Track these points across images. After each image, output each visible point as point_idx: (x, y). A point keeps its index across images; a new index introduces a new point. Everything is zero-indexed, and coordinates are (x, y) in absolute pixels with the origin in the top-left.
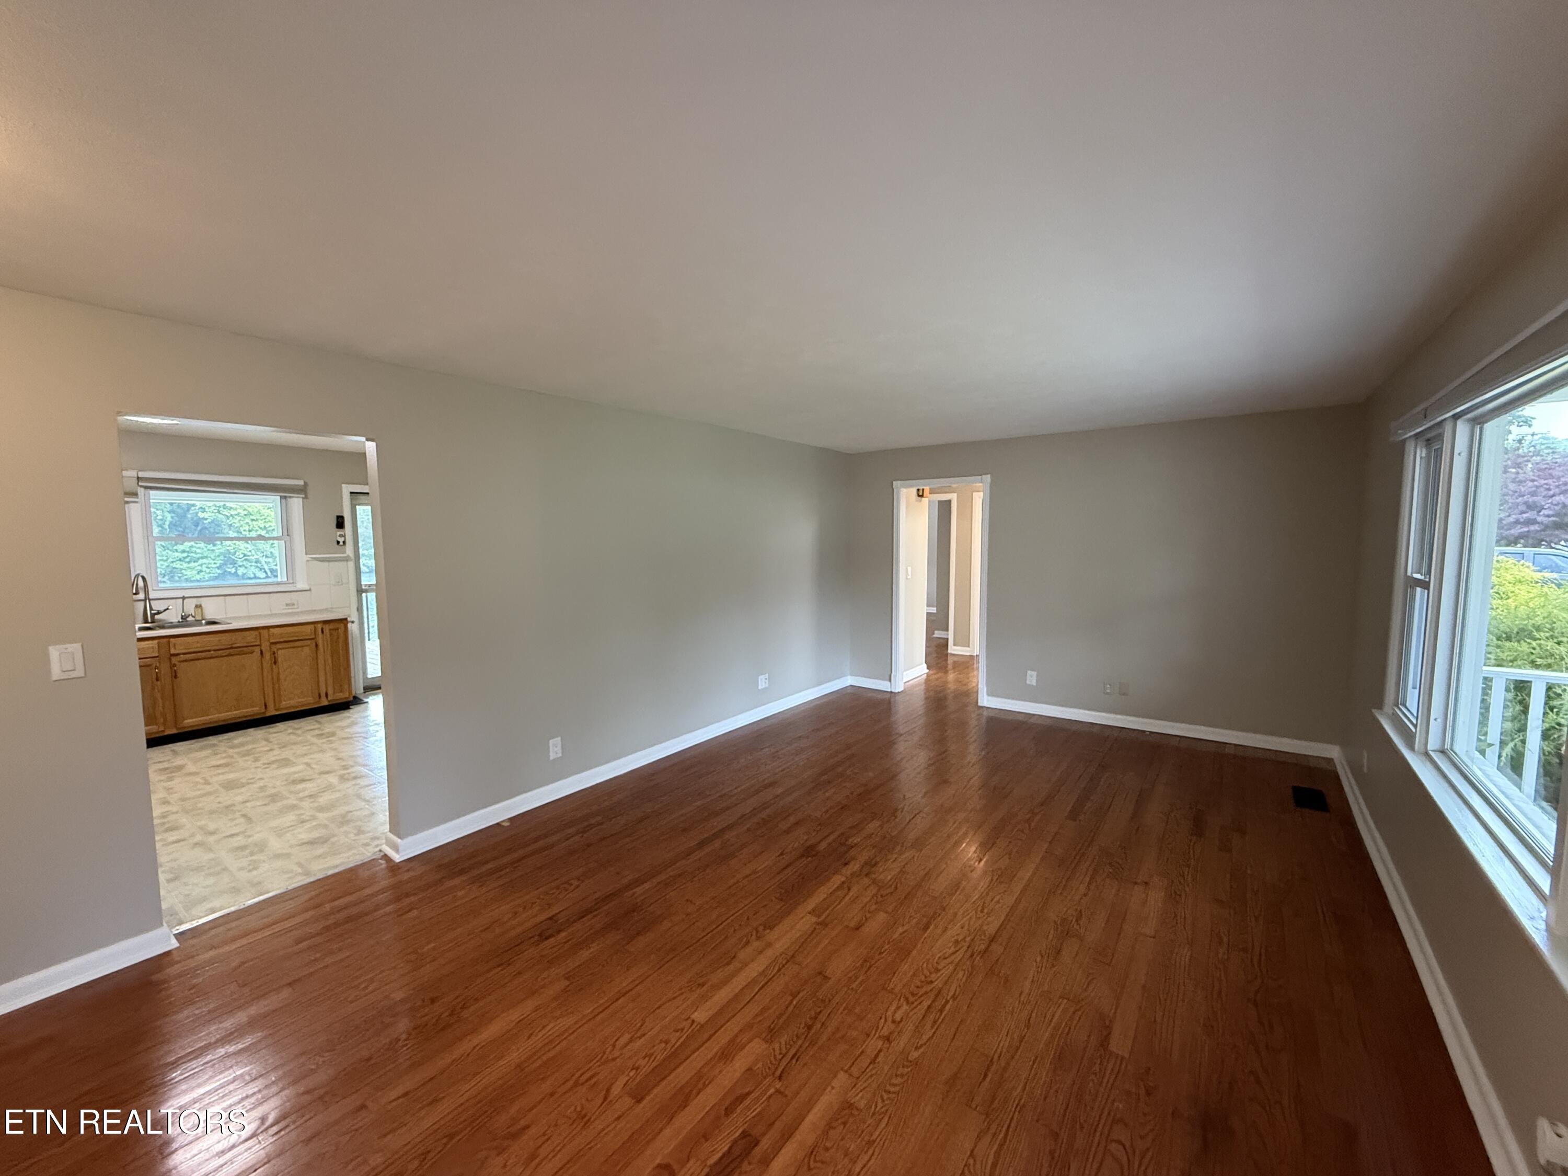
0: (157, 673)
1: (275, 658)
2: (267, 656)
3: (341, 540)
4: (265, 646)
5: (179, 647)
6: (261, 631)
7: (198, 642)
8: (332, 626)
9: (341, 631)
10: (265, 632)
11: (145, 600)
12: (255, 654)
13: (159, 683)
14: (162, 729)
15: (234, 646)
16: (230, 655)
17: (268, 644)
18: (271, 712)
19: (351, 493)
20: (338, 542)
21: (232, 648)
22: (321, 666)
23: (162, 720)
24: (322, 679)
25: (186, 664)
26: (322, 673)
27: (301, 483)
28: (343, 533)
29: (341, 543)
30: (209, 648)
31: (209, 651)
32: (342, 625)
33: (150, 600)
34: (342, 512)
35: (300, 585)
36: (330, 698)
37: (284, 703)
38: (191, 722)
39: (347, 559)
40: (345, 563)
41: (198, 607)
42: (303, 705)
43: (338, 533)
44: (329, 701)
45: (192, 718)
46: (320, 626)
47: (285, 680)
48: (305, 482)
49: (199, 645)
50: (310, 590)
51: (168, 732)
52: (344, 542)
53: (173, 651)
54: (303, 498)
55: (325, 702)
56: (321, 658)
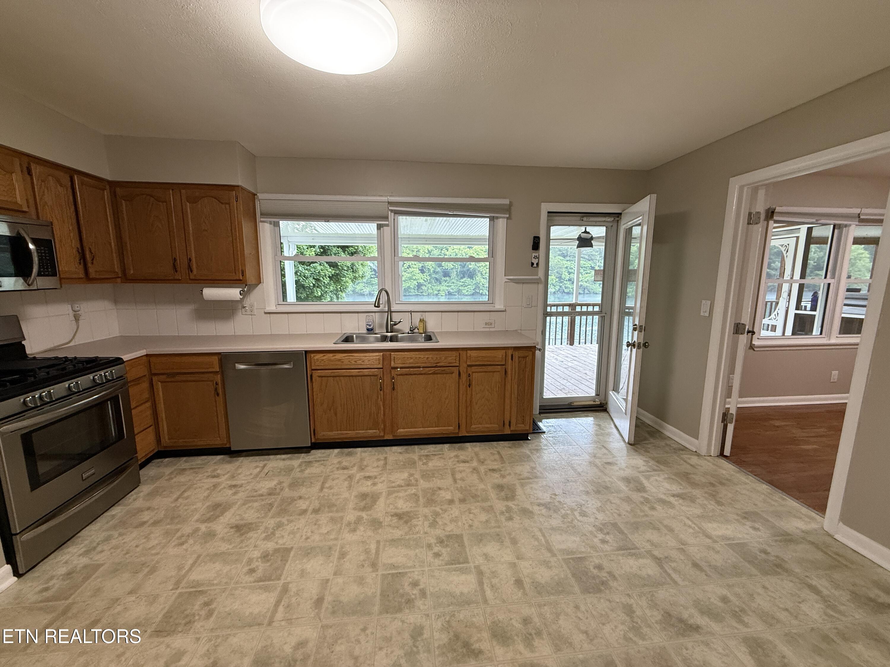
0: (381, 383)
1: (470, 380)
2: (464, 376)
3: (535, 261)
4: (463, 369)
5: (397, 361)
6: (461, 352)
7: (411, 358)
8: (522, 353)
9: (529, 359)
10: (463, 353)
11: (388, 312)
12: (454, 374)
13: (382, 392)
14: (382, 434)
15: (438, 365)
16: (434, 373)
17: (465, 365)
18: (463, 433)
19: (549, 212)
20: (533, 264)
21: (436, 367)
22: (508, 394)
23: (382, 426)
24: (507, 407)
25: (401, 376)
26: (507, 401)
27: (506, 202)
28: (537, 254)
29: (535, 265)
30: (419, 365)
31: (419, 367)
32: (531, 353)
33: (391, 312)
34: (539, 234)
35: (499, 306)
36: (512, 428)
37: (473, 426)
38: (402, 432)
39: (537, 282)
40: (536, 285)
41: (422, 321)
42: (489, 431)
43: (534, 255)
44: (511, 431)
45: (404, 429)
46: (510, 352)
47: (476, 404)
48: (510, 202)
49: (412, 361)
50: (505, 311)
51: (386, 438)
52: (537, 264)
53: (393, 364)
54: (508, 218)
55: (507, 431)
56: (508, 387)
